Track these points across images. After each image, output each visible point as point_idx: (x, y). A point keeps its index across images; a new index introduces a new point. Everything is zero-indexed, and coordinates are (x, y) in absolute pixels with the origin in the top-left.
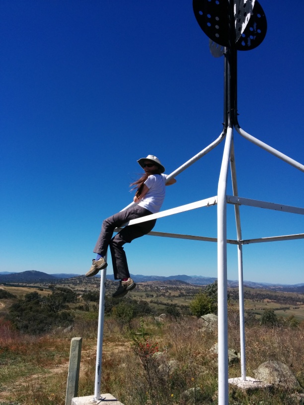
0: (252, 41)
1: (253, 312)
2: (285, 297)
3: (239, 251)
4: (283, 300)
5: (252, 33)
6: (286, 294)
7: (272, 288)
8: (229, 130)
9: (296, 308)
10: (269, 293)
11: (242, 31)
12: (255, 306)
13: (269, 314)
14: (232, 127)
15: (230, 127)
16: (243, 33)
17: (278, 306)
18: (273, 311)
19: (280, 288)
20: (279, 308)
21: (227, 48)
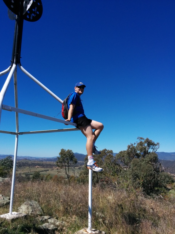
0: (33, 17)
1: (29, 174)
2: (47, 164)
3: (16, 139)
4: (46, 166)
5: (34, 13)
6: (48, 162)
7: (41, 159)
8: (14, 66)
9: (52, 170)
10: (39, 162)
11: (27, 9)
12: (30, 170)
13: (37, 174)
14: (16, 64)
15: (15, 64)
16: (28, 10)
17: (43, 169)
18: (39, 173)
19: (45, 160)
20: (43, 170)
21: (17, 16)
